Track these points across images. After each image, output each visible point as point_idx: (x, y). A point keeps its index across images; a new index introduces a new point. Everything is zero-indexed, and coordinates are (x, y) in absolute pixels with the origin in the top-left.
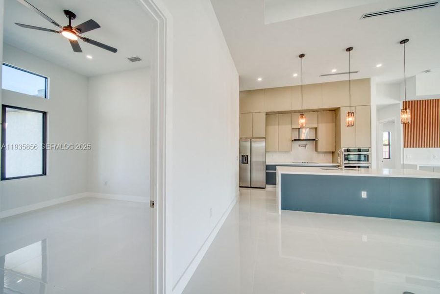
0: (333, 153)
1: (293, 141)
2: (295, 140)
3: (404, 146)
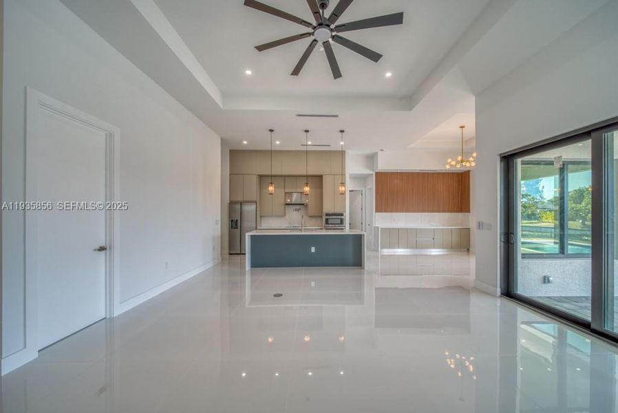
1: (286, 205)
3: (376, 212)
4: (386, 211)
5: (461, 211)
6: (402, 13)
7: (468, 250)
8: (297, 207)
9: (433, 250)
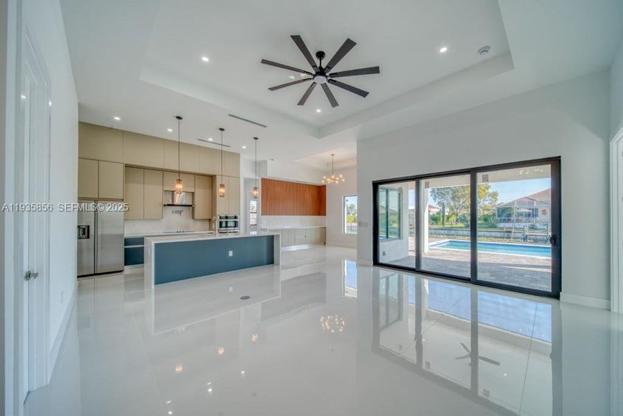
0: (210, 220)
1: (165, 205)
2: (169, 205)
3: (262, 214)
4: (270, 214)
5: (319, 214)
6: (368, 93)
7: (325, 243)
8: (179, 208)
9: (294, 247)
